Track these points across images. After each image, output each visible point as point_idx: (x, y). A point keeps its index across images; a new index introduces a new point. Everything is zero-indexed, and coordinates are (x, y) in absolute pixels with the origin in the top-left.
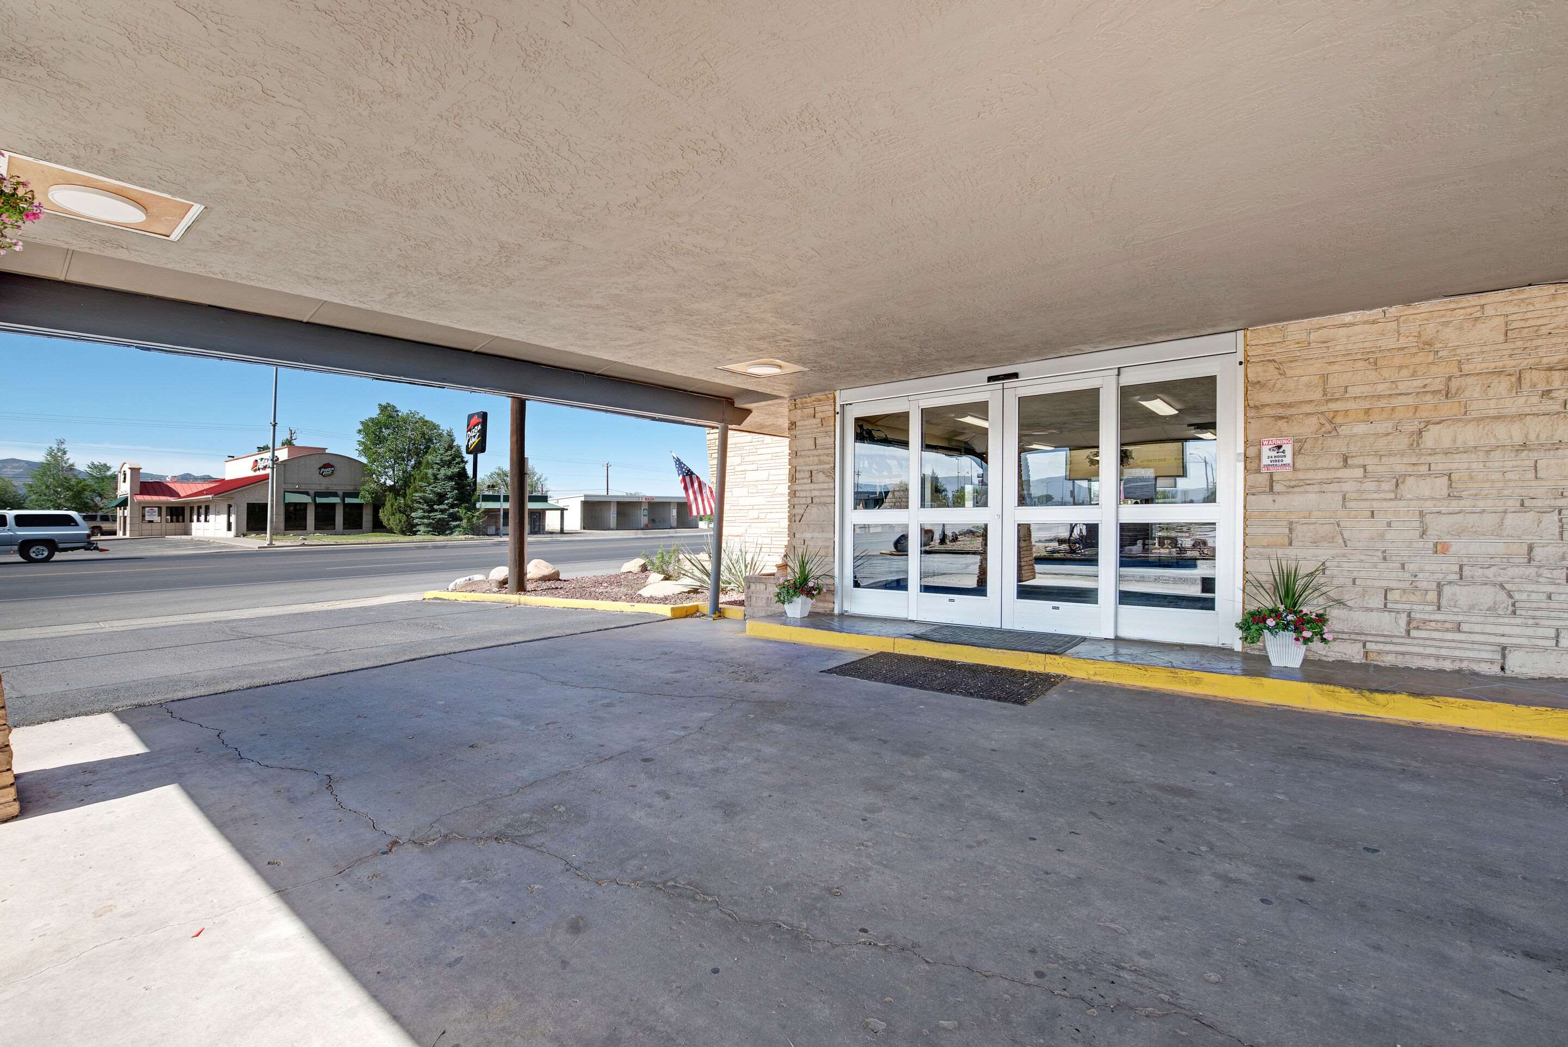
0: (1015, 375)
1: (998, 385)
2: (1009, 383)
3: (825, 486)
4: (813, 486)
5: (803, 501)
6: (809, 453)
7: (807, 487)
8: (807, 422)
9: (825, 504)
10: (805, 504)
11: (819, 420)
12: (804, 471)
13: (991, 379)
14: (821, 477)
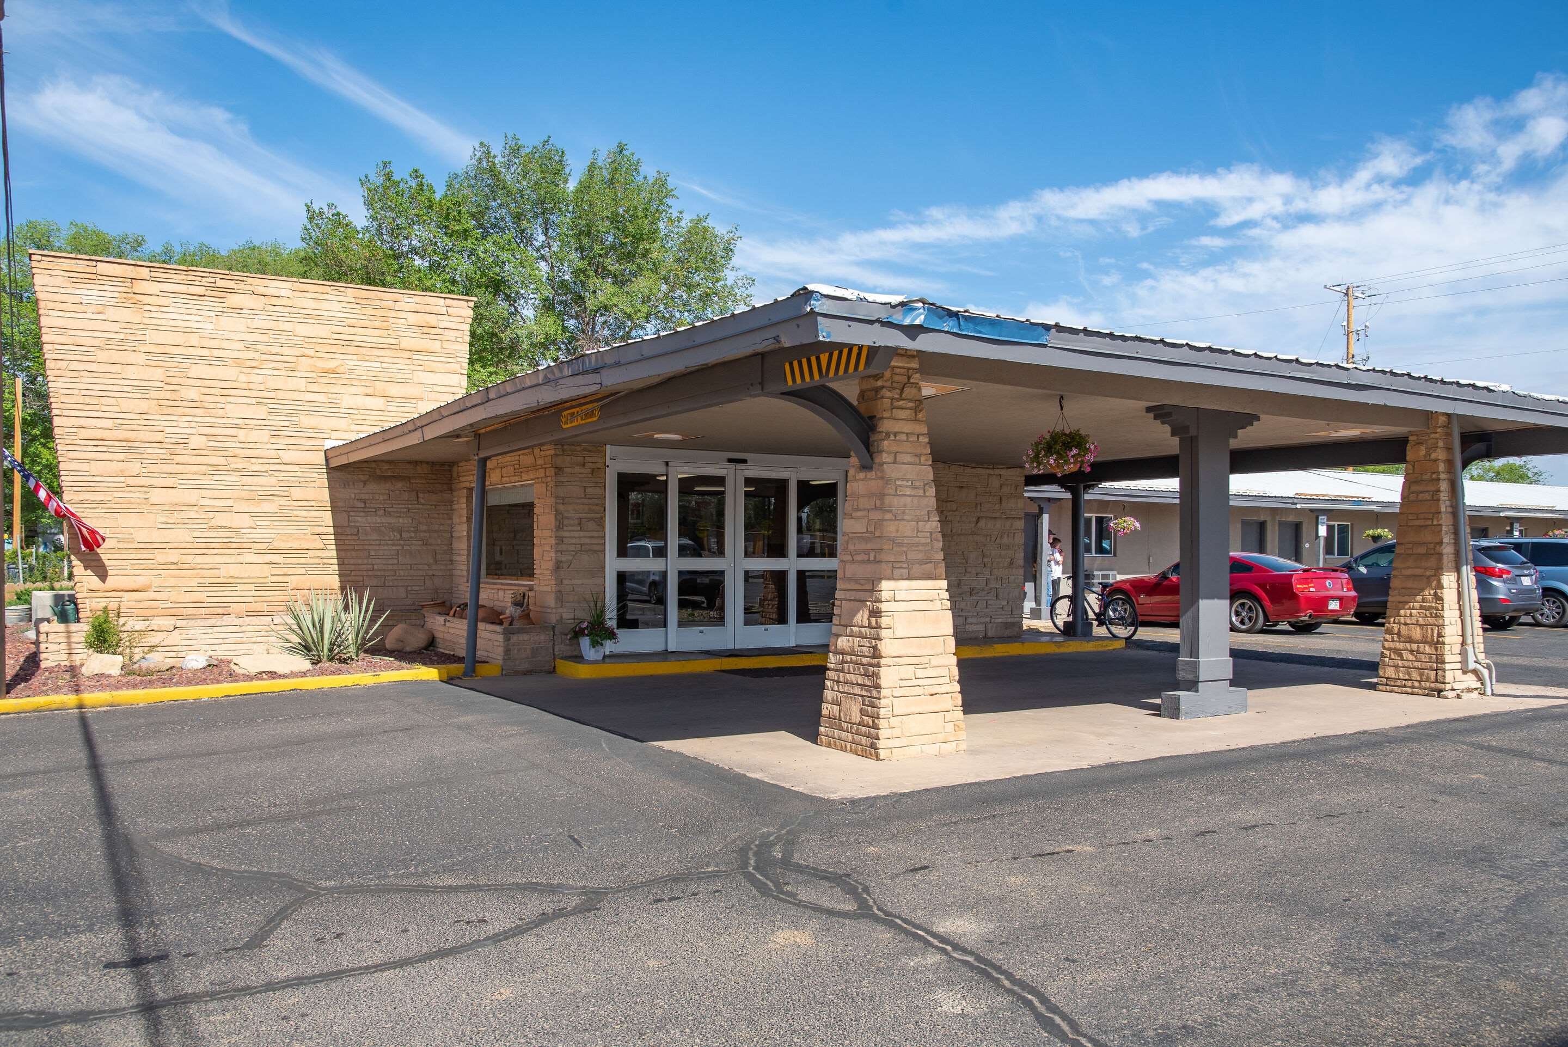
0: (744, 461)
1: (732, 466)
2: (739, 466)
3: (595, 534)
4: (582, 534)
5: (572, 548)
6: (577, 500)
7: (576, 534)
8: (576, 470)
9: (595, 551)
10: (573, 551)
11: (589, 471)
12: (572, 518)
13: (730, 461)
14: (592, 525)
